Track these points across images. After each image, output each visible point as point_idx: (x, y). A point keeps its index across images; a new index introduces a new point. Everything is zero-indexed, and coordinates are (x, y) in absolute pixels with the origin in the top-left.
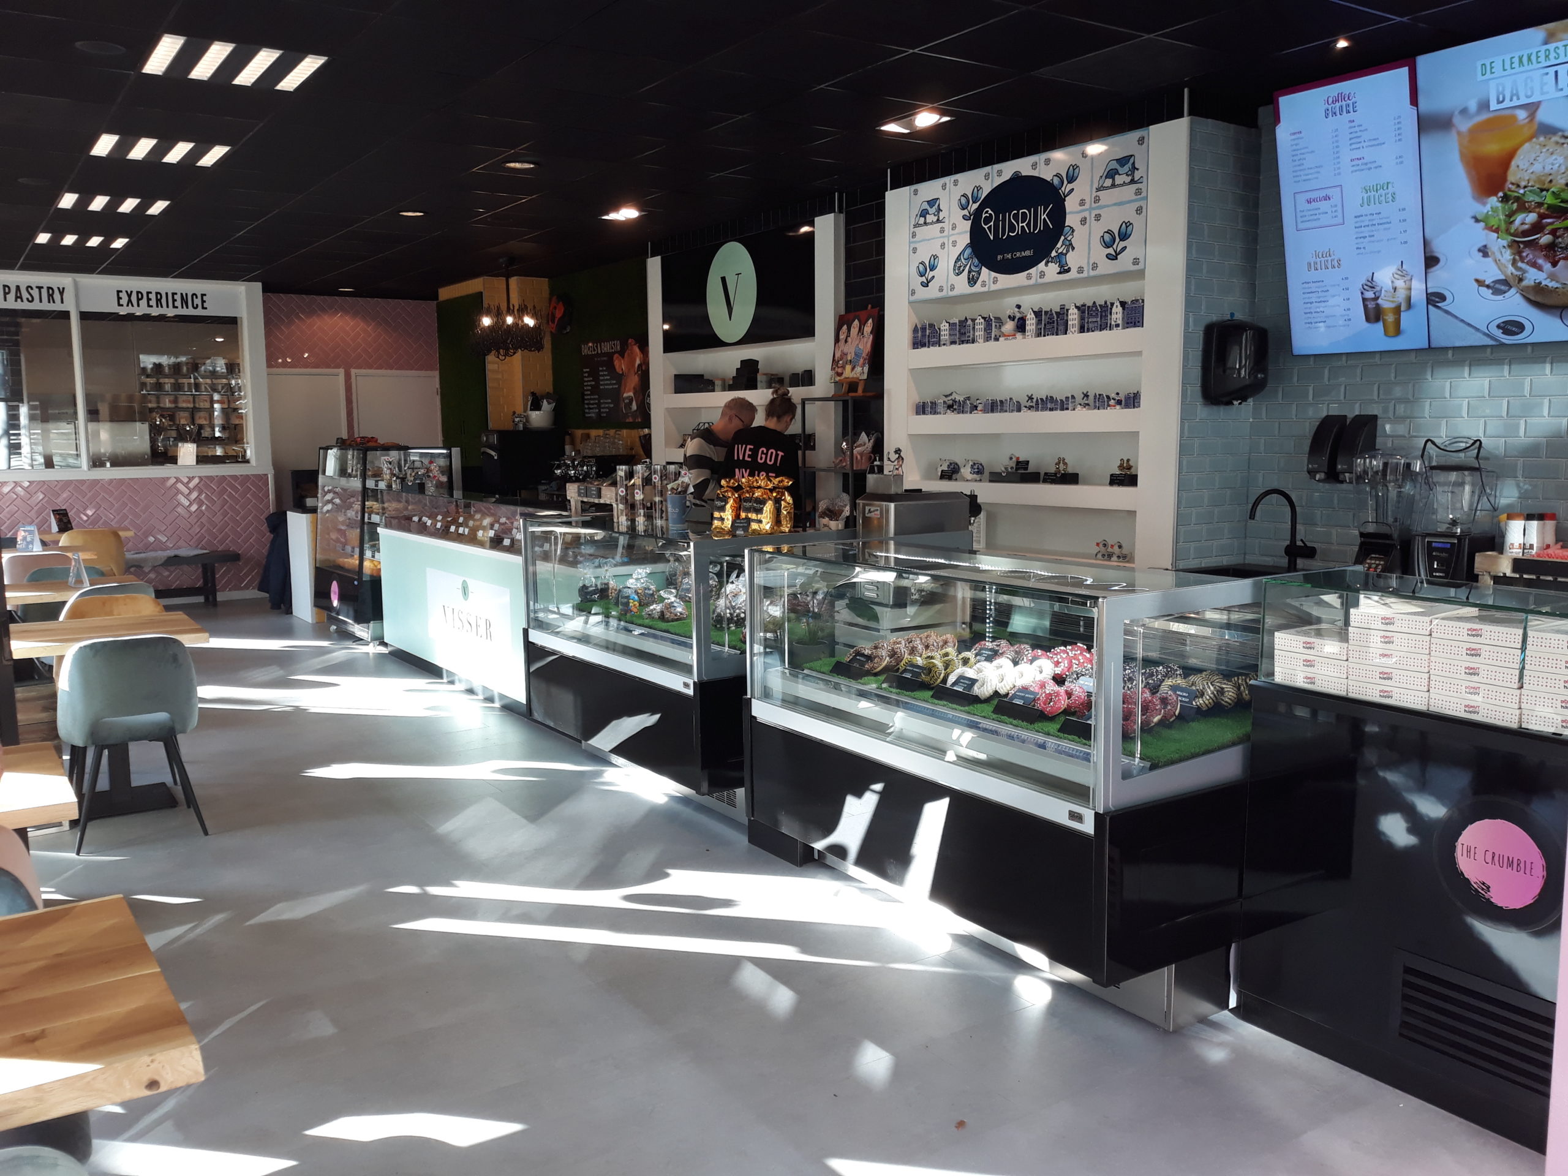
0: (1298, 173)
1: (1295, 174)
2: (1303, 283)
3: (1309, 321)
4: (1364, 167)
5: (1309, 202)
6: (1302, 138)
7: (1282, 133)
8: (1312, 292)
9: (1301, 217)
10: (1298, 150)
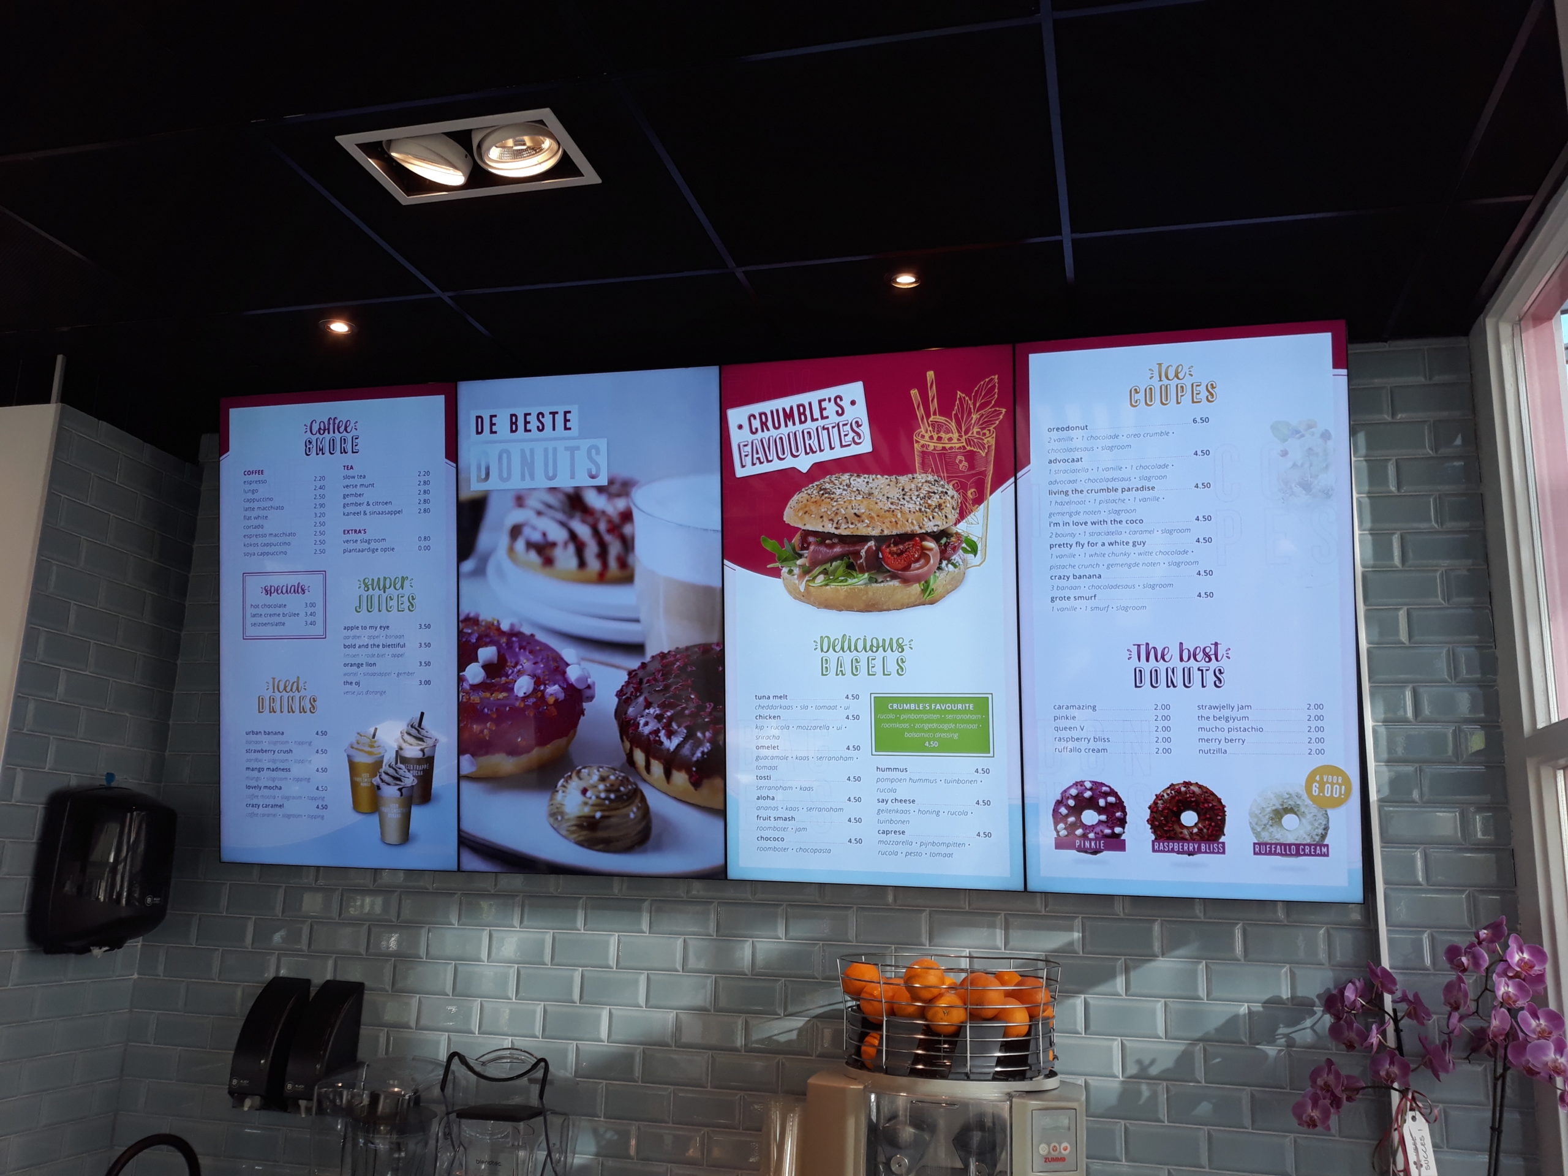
0: (254, 540)
1: (248, 541)
2: (247, 734)
3: (254, 802)
4: (365, 546)
5: (268, 591)
6: (264, 482)
7: (231, 467)
8: (262, 751)
9: (254, 616)
10: (253, 500)
